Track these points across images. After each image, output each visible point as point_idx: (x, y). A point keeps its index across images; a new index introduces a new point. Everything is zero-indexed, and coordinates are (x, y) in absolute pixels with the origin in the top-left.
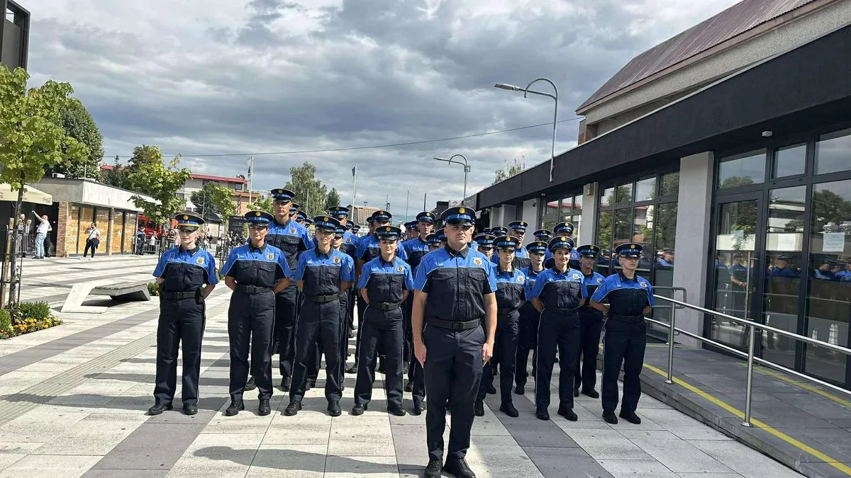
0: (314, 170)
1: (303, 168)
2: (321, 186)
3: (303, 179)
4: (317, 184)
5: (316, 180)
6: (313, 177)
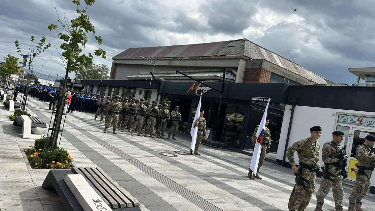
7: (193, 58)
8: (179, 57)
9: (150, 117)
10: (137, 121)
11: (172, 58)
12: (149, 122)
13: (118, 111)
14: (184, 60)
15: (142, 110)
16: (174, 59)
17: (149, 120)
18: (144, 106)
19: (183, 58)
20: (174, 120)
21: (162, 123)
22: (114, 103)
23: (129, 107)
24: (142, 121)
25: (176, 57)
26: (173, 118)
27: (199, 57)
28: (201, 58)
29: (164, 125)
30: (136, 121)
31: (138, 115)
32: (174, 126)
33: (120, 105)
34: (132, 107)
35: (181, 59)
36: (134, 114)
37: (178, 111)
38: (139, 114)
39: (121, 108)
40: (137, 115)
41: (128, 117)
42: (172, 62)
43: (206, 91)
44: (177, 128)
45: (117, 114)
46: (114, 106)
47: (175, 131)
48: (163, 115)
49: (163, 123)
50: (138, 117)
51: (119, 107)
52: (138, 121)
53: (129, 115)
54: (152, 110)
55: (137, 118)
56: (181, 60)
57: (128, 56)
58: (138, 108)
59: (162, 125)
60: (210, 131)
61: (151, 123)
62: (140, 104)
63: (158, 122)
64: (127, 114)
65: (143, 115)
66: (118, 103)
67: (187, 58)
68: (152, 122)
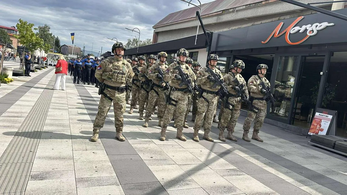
0: (49, 28)
1: (44, 27)
2: (52, 36)
3: (44, 31)
4: (51, 34)
5: (50, 32)
6: (49, 31)
7: (251, 5)
8: (231, 9)
9: (205, 94)
10: (173, 104)
11: (221, 12)
12: (202, 106)
13: (122, 83)
14: (237, 11)
15: (184, 79)
16: (225, 12)
17: (202, 102)
18: (187, 68)
19: (237, 9)
20: (256, 99)
21: (231, 107)
22: (111, 63)
23: (155, 73)
24: (184, 105)
25: (226, 10)
26: (253, 93)
27: (260, 2)
28: (263, 3)
29: (236, 110)
30: (170, 106)
31: (174, 90)
32: (257, 111)
33: (128, 67)
34: (160, 72)
35: (234, 10)
36: (166, 88)
37: (265, 76)
38: (177, 89)
39: (129, 77)
40: (172, 92)
41: (155, 94)
42: (221, 17)
43: (315, 32)
44: (263, 114)
45: (121, 90)
46: (111, 71)
47: (257, 121)
48: (233, 88)
49: (233, 106)
50: (175, 95)
51: (123, 74)
52: (175, 105)
53: (155, 91)
54: (208, 78)
55: (172, 97)
56: (233, 12)
57: (169, 21)
58: (173, 72)
59: (231, 110)
60: (330, 117)
61: (205, 109)
62: (178, 63)
63: (223, 104)
64: (152, 89)
65: (186, 91)
66: (120, 63)
67: (241, 8)
68: (208, 106)
